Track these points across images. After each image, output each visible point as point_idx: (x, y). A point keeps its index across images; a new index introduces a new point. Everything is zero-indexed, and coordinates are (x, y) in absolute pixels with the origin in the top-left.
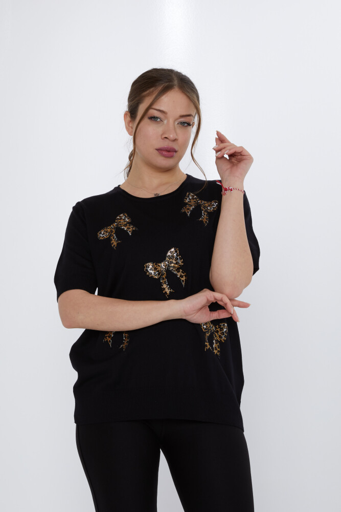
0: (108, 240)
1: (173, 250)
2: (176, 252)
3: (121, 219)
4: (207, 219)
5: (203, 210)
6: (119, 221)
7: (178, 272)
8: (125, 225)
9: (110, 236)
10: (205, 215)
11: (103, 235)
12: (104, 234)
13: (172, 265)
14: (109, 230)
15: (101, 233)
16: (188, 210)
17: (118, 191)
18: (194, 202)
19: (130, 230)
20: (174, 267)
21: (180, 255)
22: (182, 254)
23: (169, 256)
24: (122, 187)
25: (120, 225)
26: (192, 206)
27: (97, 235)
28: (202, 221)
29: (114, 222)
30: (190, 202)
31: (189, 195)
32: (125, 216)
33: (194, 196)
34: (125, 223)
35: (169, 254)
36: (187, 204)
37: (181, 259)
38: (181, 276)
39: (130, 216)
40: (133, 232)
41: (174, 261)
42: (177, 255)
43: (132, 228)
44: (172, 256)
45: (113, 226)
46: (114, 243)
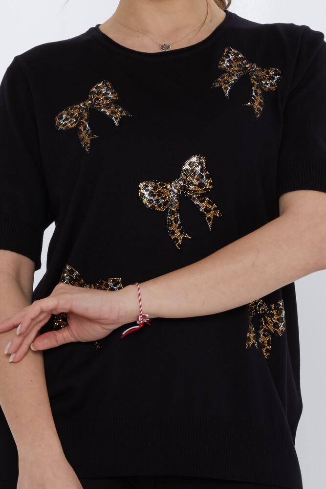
0: (75, 131)
1: (194, 159)
2: (200, 163)
3: (99, 93)
4: (260, 103)
5: (253, 85)
6: (96, 96)
7: (201, 202)
8: (108, 106)
9: (79, 125)
10: (257, 94)
11: (65, 121)
12: (66, 119)
13: (192, 187)
14: (76, 113)
15: (61, 118)
16: (226, 85)
17: (95, 37)
18: (240, 66)
19: (116, 114)
20: (194, 192)
21: (207, 170)
22: (211, 168)
23: (186, 170)
24: (103, 30)
25: (99, 104)
26: (233, 75)
27: (55, 121)
28: (252, 108)
29: (87, 99)
30: (230, 67)
31: (228, 53)
32: (107, 86)
33: (238, 55)
34: (108, 102)
35: (187, 166)
36: (224, 71)
37: (208, 177)
38: (208, 210)
39: (116, 88)
40: (123, 120)
41: (195, 181)
42: (202, 170)
43: (121, 112)
44: (192, 171)
45: (84, 105)
46: (86, 137)
